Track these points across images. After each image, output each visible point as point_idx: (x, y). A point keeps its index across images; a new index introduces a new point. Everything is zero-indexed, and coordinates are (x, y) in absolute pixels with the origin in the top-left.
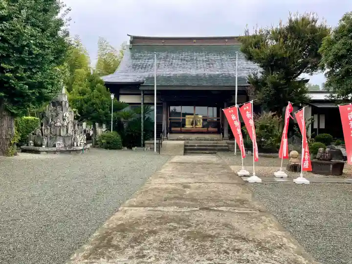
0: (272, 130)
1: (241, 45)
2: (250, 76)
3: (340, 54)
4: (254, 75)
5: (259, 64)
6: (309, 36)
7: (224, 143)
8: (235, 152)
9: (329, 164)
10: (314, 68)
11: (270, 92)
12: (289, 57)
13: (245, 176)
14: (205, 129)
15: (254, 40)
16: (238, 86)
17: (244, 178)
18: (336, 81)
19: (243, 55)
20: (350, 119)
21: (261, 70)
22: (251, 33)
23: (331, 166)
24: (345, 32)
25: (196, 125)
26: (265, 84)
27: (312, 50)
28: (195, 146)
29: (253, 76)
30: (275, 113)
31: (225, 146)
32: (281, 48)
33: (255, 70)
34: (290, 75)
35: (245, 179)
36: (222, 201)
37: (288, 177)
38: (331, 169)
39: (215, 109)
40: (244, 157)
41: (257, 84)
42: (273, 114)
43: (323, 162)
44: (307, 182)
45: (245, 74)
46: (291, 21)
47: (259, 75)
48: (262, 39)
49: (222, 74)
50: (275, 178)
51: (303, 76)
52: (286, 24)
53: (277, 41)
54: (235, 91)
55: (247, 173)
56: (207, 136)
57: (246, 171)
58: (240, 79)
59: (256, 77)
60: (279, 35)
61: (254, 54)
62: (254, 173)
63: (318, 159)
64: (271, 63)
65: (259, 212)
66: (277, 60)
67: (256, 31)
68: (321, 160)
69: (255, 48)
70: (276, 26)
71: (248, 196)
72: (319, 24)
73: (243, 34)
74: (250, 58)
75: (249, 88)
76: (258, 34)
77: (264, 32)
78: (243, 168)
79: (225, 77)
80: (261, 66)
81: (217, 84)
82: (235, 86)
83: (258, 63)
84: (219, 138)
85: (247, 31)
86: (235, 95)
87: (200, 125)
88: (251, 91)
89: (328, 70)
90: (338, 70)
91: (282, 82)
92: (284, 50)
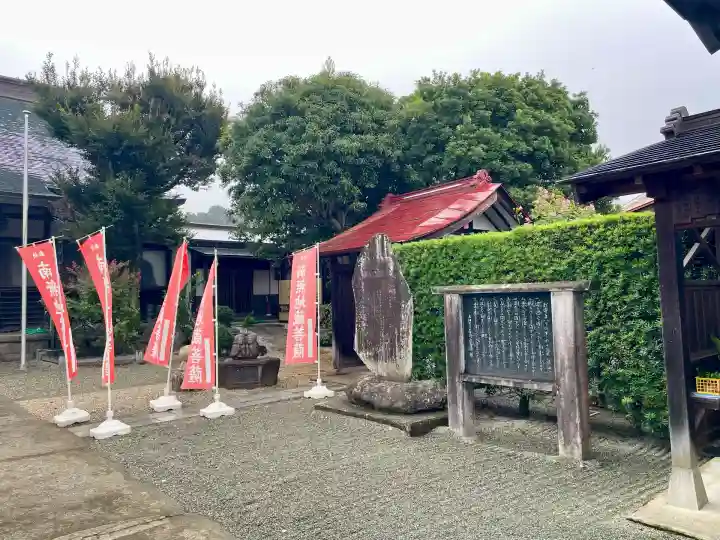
1: (35, 99)
2: (58, 175)
4: (70, 172)
5: (82, 152)
6: (192, 113)
8: (23, 362)
9: (256, 366)
10: (202, 175)
11: (114, 215)
12: (154, 146)
13: (77, 424)
15: (71, 94)
16: (29, 196)
17: (76, 428)
19: (43, 125)
21: (89, 165)
22: (62, 77)
23: (260, 369)
24: (268, 117)
26: (98, 199)
27: (195, 140)
29: (66, 176)
30: (127, 263)
32: (136, 125)
33: (76, 163)
34: (156, 183)
35: (80, 432)
36: (43, 517)
38: (259, 375)
41: (80, 197)
42: (121, 265)
44: (228, 410)
46: (152, 73)
47: (84, 177)
48: (89, 95)
52: (142, 74)
53: (124, 106)
54: (21, 207)
55: (82, 415)
57: (77, 410)
58: (34, 181)
59: (76, 180)
60: (127, 96)
61: (72, 126)
62: (110, 413)
63: (234, 357)
64: (110, 152)
65: (167, 521)
66: (130, 148)
67: (74, 74)
68: (240, 358)
69: (74, 111)
71: (114, 482)
73: (40, 77)
74: (61, 132)
75: (54, 203)
76: (78, 82)
77: (92, 83)
78: (70, 402)
80: (85, 157)
82: (22, 195)
83: (79, 147)
86: (20, 216)
88: (62, 209)
89: (233, 183)
91: (142, 197)
92: (142, 130)
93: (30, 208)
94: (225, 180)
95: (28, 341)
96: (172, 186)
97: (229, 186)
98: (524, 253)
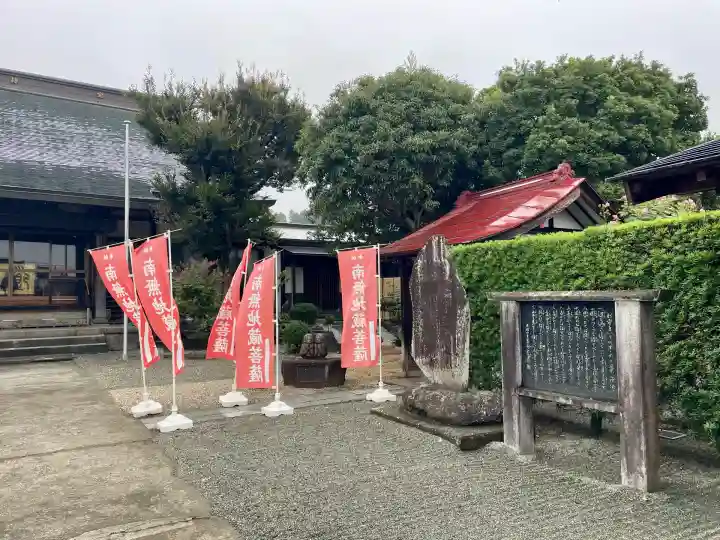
0: (208, 299)
1: (136, 110)
2: (158, 180)
3: (333, 156)
4: (167, 177)
5: (178, 157)
6: (276, 115)
7: (94, 332)
8: (125, 352)
9: (323, 366)
10: (286, 179)
11: (205, 217)
12: (240, 150)
14: (44, 300)
15: (167, 104)
16: (131, 199)
17: (148, 420)
18: (326, 206)
19: (142, 134)
20: (355, 278)
21: (184, 168)
22: (159, 90)
23: (327, 369)
25: (16, 287)
26: (193, 201)
27: (280, 144)
28: (10, 344)
29: (165, 181)
30: (216, 263)
31: (98, 340)
32: (224, 130)
33: (172, 168)
34: (243, 186)
37: (249, 403)
38: (326, 375)
39: (72, 249)
40: (147, 365)
41: (176, 199)
42: (211, 263)
43: (313, 361)
44: (287, 410)
45: (146, 175)
46: (240, 80)
47: (180, 181)
48: (183, 104)
49: (90, 168)
50: (222, 411)
51: (266, 192)
52: (231, 84)
53: (215, 113)
54: (123, 209)
56: (49, 317)
57: (152, 402)
58: (135, 185)
59: (174, 184)
60: (216, 102)
61: (168, 134)
64: (205, 157)
66: (218, 153)
67: (170, 85)
69: (170, 120)
70: (213, 84)
72: (292, 97)
73: (141, 89)
74: (158, 140)
75: (157, 206)
77: (188, 92)
79: (99, 175)
80: (183, 162)
81: (75, 189)
82: (124, 199)
83: (177, 153)
84: (81, 321)
85: (149, 82)
86: (123, 218)
87: (27, 289)
88: (162, 210)
89: (311, 185)
90: (329, 186)
91: (228, 199)
92: (230, 134)
93: (131, 210)
94: (303, 181)
95: (129, 333)
96: (259, 188)
97: (308, 187)
98: (595, 256)
